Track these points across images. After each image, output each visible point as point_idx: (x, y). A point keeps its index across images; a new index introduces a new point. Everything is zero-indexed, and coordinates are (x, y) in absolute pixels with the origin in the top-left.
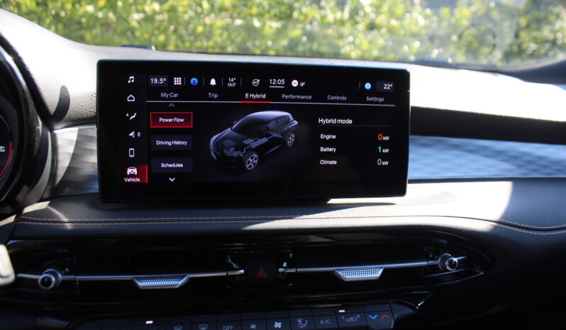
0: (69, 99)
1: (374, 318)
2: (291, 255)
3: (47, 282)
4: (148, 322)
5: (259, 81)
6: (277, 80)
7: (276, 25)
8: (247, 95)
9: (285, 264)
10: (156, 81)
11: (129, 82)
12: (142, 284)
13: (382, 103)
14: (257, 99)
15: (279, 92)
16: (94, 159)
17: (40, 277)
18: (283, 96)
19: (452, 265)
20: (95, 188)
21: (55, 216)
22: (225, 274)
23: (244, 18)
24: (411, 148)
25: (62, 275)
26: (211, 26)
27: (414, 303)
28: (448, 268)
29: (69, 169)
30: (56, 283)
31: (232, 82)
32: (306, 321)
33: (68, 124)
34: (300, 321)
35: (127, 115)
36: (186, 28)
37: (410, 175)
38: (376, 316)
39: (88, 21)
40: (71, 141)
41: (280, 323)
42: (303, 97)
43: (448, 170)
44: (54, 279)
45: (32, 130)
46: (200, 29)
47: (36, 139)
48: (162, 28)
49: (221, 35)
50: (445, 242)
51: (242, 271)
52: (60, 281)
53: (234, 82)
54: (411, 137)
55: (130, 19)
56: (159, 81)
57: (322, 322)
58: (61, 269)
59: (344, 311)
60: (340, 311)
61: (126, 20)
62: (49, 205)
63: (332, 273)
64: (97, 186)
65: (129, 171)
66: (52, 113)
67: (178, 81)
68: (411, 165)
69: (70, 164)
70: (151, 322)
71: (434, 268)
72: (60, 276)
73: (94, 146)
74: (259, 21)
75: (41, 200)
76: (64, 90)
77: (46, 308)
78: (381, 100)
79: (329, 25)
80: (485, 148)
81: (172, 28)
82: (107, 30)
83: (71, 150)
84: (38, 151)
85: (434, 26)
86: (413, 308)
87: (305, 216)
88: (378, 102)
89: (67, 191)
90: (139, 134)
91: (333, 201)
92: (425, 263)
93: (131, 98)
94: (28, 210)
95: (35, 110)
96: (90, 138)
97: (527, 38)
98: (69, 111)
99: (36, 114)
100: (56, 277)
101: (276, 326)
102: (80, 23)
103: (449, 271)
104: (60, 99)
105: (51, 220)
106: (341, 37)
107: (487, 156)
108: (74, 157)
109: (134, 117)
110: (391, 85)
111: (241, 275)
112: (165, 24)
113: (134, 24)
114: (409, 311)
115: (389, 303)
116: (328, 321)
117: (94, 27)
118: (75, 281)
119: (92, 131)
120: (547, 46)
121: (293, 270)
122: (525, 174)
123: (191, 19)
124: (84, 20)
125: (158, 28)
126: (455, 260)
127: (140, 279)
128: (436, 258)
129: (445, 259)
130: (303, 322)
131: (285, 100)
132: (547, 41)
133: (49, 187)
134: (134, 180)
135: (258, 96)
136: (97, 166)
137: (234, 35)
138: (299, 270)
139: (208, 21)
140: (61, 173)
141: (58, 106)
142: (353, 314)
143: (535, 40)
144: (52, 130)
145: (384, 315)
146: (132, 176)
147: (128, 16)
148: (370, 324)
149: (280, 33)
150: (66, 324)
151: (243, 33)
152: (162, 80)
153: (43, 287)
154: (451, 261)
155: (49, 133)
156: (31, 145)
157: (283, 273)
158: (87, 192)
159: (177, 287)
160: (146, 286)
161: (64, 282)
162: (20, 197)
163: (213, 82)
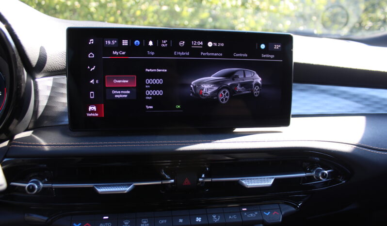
0: (46, 56)
1: (268, 214)
2: (208, 169)
3: (32, 189)
4: (105, 218)
5: (184, 42)
6: (197, 41)
7: (191, 10)
8: (175, 53)
9: (203, 176)
10: (109, 42)
11: (90, 43)
12: (100, 190)
13: (273, 59)
14: (183, 56)
15: (199, 50)
16: (64, 100)
17: (27, 185)
18: (202, 53)
19: (324, 176)
20: (66, 121)
21: (37, 141)
22: (160, 183)
23: (168, 5)
24: (293, 92)
25: (43, 183)
26: (146, 11)
27: (296, 204)
28: (321, 178)
29: (47, 107)
30: (38, 190)
31: (164, 43)
32: (219, 217)
33: (46, 74)
34: (214, 217)
35: (89, 67)
36: (129, 12)
37: (293, 112)
38: (269, 213)
39: (61, 8)
40: (48, 87)
41: (200, 218)
42: (216, 54)
43: (318, 108)
44: (36, 187)
45: (19, 78)
46: (138, 13)
47: (22, 85)
48: (112, 12)
49: (153, 17)
50: (318, 159)
51: (173, 181)
52: (41, 188)
53: (166, 43)
54: (294, 84)
55: (90, 6)
56: (111, 42)
57: (230, 217)
58: (42, 180)
59: (246, 209)
60: (243, 209)
61: (87, 7)
62: (33, 133)
63: (237, 182)
64: (67, 120)
65: (90, 108)
66: (34, 66)
67: (125, 43)
68: (293, 104)
69: (47, 104)
70: (107, 217)
71: (310, 178)
72: (41, 184)
73: (64, 91)
74: (179, 7)
75: (27, 130)
76: (42, 49)
77: (32, 208)
78: (272, 56)
79: (227, 10)
80: (344, 92)
81: (119, 12)
82: (74, 14)
83: (48, 93)
84: (24, 93)
85: (301, 10)
86: (295, 207)
87: (218, 141)
88: (270, 58)
89: (46, 123)
90: (97, 81)
91: (237, 130)
92: (303, 175)
93: (91, 55)
94: (17, 137)
95: (21, 64)
96: (62, 85)
97: (366, 18)
98: (46, 65)
99: (22, 66)
100: (38, 185)
101: (197, 220)
102: (55, 9)
103: (321, 180)
104: (40, 56)
105: (34, 144)
106: (236, 18)
107: (346, 98)
108: (50, 98)
109: (93, 69)
110: (280, 46)
111: (172, 183)
112: (114, 9)
113: (92, 9)
114: (293, 209)
115: (278, 204)
116: (234, 217)
117: (65, 11)
118: (52, 188)
119: (63, 80)
120: (380, 23)
121: (209, 180)
122: (372, 111)
123: (132, 6)
124: (58, 7)
125: (109, 13)
126: (326, 172)
127: (99, 187)
128: (312, 171)
129: (318, 171)
130: (217, 217)
131: (203, 56)
132: (379, 20)
133: (33, 120)
134: (94, 115)
135: (183, 53)
136: (67, 105)
137: (162, 17)
138: (213, 180)
139: (143, 7)
140: (41, 110)
141: (38, 61)
142: (253, 212)
143: (371, 19)
144: (34, 79)
145: (275, 212)
146: (92, 112)
147: (89, 4)
148: (264, 219)
149: (193, 15)
150: (46, 218)
151: (168, 16)
152: (114, 42)
153: (29, 193)
154: (323, 174)
155: (32, 81)
156: (19, 89)
157: (202, 182)
158: (61, 124)
159: (126, 192)
160: (104, 192)
161: (44, 188)
162: (12, 127)
163: (151, 43)
